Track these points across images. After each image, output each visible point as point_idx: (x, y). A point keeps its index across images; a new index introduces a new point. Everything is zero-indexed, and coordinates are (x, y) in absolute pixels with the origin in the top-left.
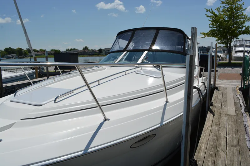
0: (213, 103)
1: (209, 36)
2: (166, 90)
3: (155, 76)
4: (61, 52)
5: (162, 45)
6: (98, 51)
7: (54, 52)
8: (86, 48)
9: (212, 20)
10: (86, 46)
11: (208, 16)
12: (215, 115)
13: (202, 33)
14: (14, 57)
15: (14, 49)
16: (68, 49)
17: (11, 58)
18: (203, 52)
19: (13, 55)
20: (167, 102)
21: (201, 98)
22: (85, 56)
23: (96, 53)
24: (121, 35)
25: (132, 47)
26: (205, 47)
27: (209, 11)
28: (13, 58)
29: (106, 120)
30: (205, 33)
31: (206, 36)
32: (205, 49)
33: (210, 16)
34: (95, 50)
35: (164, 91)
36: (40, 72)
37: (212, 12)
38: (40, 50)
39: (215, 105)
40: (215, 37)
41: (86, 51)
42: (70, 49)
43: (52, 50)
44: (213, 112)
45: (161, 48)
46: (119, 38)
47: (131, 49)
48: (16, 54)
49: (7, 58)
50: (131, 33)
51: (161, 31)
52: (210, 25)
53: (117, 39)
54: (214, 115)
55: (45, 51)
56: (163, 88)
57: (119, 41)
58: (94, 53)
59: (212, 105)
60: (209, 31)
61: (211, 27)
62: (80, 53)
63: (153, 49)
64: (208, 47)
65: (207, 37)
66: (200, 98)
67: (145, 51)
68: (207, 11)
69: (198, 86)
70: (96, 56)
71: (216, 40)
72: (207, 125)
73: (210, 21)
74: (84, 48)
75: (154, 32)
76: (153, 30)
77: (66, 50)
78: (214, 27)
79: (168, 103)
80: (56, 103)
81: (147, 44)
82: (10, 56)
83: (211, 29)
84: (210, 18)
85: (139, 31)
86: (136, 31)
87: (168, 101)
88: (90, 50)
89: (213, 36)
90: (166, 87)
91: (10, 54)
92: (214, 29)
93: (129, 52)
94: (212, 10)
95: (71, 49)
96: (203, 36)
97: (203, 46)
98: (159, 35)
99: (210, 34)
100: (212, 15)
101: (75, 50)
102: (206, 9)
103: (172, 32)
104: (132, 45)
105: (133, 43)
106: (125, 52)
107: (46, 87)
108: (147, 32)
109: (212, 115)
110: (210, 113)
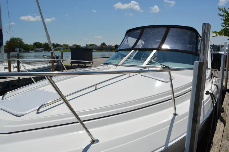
0: (224, 109)
1: (221, 35)
2: (174, 98)
3: (163, 80)
4: (82, 47)
5: (172, 44)
6: (114, 47)
7: (76, 47)
8: (104, 44)
9: (224, 18)
10: (104, 42)
11: (220, 15)
12: (227, 125)
13: (214, 32)
14: (42, 50)
15: (42, 44)
16: (88, 45)
17: (39, 51)
18: (214, 50)
19: (41, 48)
20: (175, 114)
21: (215, 104)
22: (103, 51)
23: (113, 49)
24: (130, 33)
25: (142, 46)
26: (216, 46)
27: (222, 10)
28: (40, 51)
29: (93, 142)
30: (217, 31)
31: (218, 34)
32: (216, 47)
33: (222, 14)
34: (112, 46)
35: (172, 99)
36: (58, 66)
37: (225, 11)
38: (64, 45)
39: (227, 112)
40: (227, 35)
41: (104, 46)
42: (89, 44)
43: (74, 45)
44: (224, 121)
45: (171, 48)
46: (128, 36)
47: (140, 48)
48: (43, 48)
49: (35, 52)
50: (139, 31)
51: (171, 30)
52: (222, 24)
53: (126, 37)
54: (225, 124)
55: (67, 46)
56: (171, 96)
57: (128, 38)
58: (110, 49)
59: (223, 111)
60: (222, 30)
61: (224, 26)
62: (98, 48)
63: (162, 48)
64: (220, 45)
65: (218, 36)
66: (213, 104)
67: (154, 50)
68: (220, 10)
69: (211, 90)
70: (112, 51)
71: (228, 39)
72: (216, 138)
73: (223, 20)
74: (102, 44)
75: (164, 30)
76: (163, 28)
77: (86, 45)
78: (226, 25)
79: (176, 116)
80: (39, 113)
81: (156, 43)
82: (38, 49)
83: (223, 28)
84: (222, 17)
85: (148, 29)
86: (145, 29)
87: (177, 113)
88: (107, 45)
89: (225, 35)
90: (174, 94)
91: (38, 48)
92: (226, 28)
93: (138, 51)
94: (225, 9)
95: (91, 45)
96: (215, 35)
97: (214, 45)
98: (169, 33)
99: (222, 33)
100: (225, 14)
101: (93, 46)
102: (219, 8)
103: (184, 30)
104: (142, 43)
105: (143, 41)
106: (133, 51)
107: (39, 89)
108: (156, 30)
109: (222, 124)
110: (220, 121)
